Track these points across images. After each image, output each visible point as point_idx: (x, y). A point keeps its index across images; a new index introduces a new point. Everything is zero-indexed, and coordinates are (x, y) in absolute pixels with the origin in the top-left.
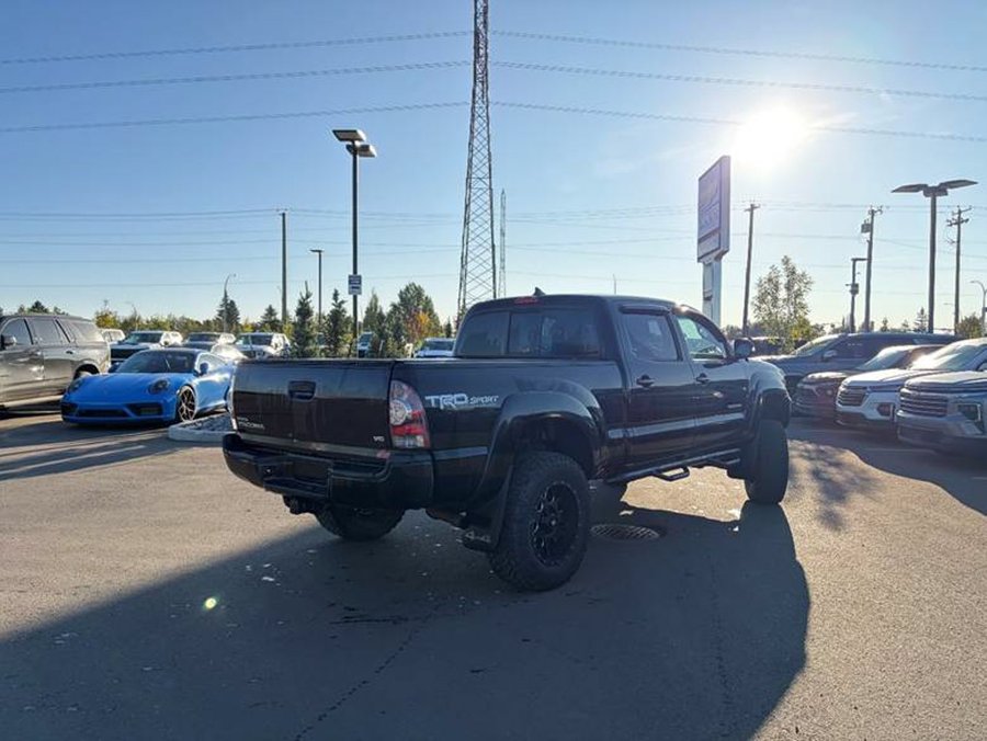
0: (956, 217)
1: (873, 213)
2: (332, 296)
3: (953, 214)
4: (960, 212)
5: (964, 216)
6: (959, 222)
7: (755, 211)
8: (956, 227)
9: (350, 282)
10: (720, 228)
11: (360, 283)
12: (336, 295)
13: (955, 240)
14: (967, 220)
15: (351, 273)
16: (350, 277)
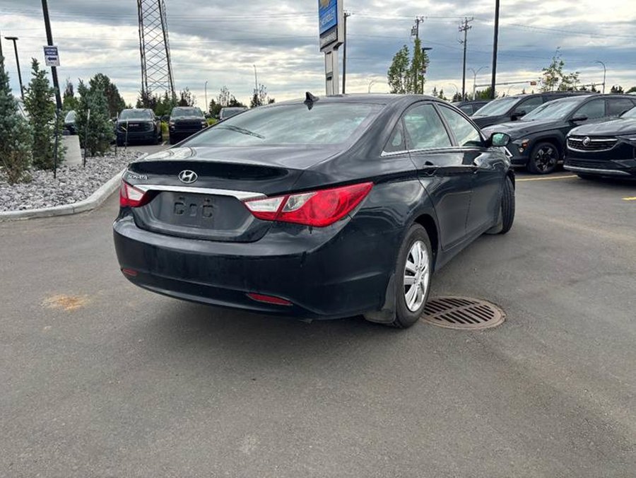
0: (464, 25)
1: (418, 21)
2: (31, 65)
3: (463, 23)
4: (467, 22)
5: (469, 25)
6: (465, 29)
7: (347, 18)
8: (464, 32)
9: (46, 54)
10: (337, 25)
11: (57, 54)
12: (35, 65)
13: (464, 40)
14: (471, 27)
15: (46, 44)
16: (45, 48)
